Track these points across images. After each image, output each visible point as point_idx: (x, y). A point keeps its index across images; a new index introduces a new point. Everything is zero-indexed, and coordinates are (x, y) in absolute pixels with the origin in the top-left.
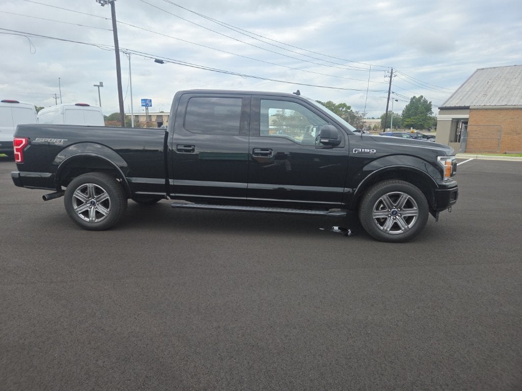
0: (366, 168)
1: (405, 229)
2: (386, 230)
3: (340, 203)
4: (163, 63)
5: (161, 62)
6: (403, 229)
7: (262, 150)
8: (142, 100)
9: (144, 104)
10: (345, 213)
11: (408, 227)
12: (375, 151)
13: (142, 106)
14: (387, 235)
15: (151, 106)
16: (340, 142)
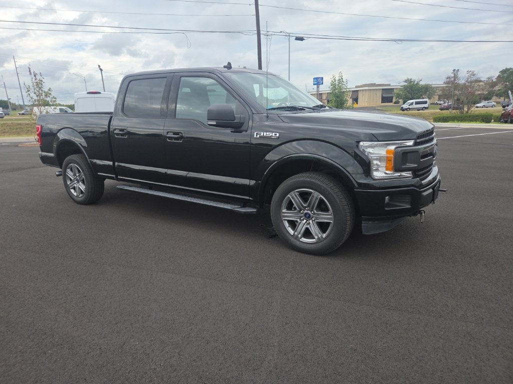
0: (268, 157)
1: (319, 238)
2: (297, 236)
3: (248, 198)
4: (304, 39)
5: (301, 39)
6: (316, 237)
7: (175, 134)
8: (314, 79)
9: (316, 83)
10: (255, 210)
11: (322, 236)
12: (278, 135)
13: (314, 84)
14: (298, 243)
15: (322, 84)
16: (242, 124)
